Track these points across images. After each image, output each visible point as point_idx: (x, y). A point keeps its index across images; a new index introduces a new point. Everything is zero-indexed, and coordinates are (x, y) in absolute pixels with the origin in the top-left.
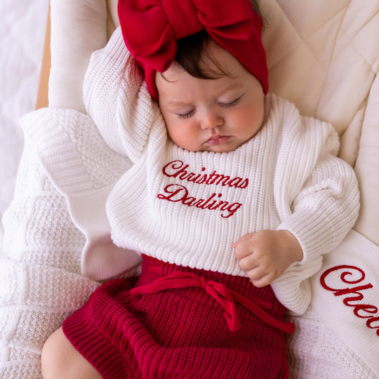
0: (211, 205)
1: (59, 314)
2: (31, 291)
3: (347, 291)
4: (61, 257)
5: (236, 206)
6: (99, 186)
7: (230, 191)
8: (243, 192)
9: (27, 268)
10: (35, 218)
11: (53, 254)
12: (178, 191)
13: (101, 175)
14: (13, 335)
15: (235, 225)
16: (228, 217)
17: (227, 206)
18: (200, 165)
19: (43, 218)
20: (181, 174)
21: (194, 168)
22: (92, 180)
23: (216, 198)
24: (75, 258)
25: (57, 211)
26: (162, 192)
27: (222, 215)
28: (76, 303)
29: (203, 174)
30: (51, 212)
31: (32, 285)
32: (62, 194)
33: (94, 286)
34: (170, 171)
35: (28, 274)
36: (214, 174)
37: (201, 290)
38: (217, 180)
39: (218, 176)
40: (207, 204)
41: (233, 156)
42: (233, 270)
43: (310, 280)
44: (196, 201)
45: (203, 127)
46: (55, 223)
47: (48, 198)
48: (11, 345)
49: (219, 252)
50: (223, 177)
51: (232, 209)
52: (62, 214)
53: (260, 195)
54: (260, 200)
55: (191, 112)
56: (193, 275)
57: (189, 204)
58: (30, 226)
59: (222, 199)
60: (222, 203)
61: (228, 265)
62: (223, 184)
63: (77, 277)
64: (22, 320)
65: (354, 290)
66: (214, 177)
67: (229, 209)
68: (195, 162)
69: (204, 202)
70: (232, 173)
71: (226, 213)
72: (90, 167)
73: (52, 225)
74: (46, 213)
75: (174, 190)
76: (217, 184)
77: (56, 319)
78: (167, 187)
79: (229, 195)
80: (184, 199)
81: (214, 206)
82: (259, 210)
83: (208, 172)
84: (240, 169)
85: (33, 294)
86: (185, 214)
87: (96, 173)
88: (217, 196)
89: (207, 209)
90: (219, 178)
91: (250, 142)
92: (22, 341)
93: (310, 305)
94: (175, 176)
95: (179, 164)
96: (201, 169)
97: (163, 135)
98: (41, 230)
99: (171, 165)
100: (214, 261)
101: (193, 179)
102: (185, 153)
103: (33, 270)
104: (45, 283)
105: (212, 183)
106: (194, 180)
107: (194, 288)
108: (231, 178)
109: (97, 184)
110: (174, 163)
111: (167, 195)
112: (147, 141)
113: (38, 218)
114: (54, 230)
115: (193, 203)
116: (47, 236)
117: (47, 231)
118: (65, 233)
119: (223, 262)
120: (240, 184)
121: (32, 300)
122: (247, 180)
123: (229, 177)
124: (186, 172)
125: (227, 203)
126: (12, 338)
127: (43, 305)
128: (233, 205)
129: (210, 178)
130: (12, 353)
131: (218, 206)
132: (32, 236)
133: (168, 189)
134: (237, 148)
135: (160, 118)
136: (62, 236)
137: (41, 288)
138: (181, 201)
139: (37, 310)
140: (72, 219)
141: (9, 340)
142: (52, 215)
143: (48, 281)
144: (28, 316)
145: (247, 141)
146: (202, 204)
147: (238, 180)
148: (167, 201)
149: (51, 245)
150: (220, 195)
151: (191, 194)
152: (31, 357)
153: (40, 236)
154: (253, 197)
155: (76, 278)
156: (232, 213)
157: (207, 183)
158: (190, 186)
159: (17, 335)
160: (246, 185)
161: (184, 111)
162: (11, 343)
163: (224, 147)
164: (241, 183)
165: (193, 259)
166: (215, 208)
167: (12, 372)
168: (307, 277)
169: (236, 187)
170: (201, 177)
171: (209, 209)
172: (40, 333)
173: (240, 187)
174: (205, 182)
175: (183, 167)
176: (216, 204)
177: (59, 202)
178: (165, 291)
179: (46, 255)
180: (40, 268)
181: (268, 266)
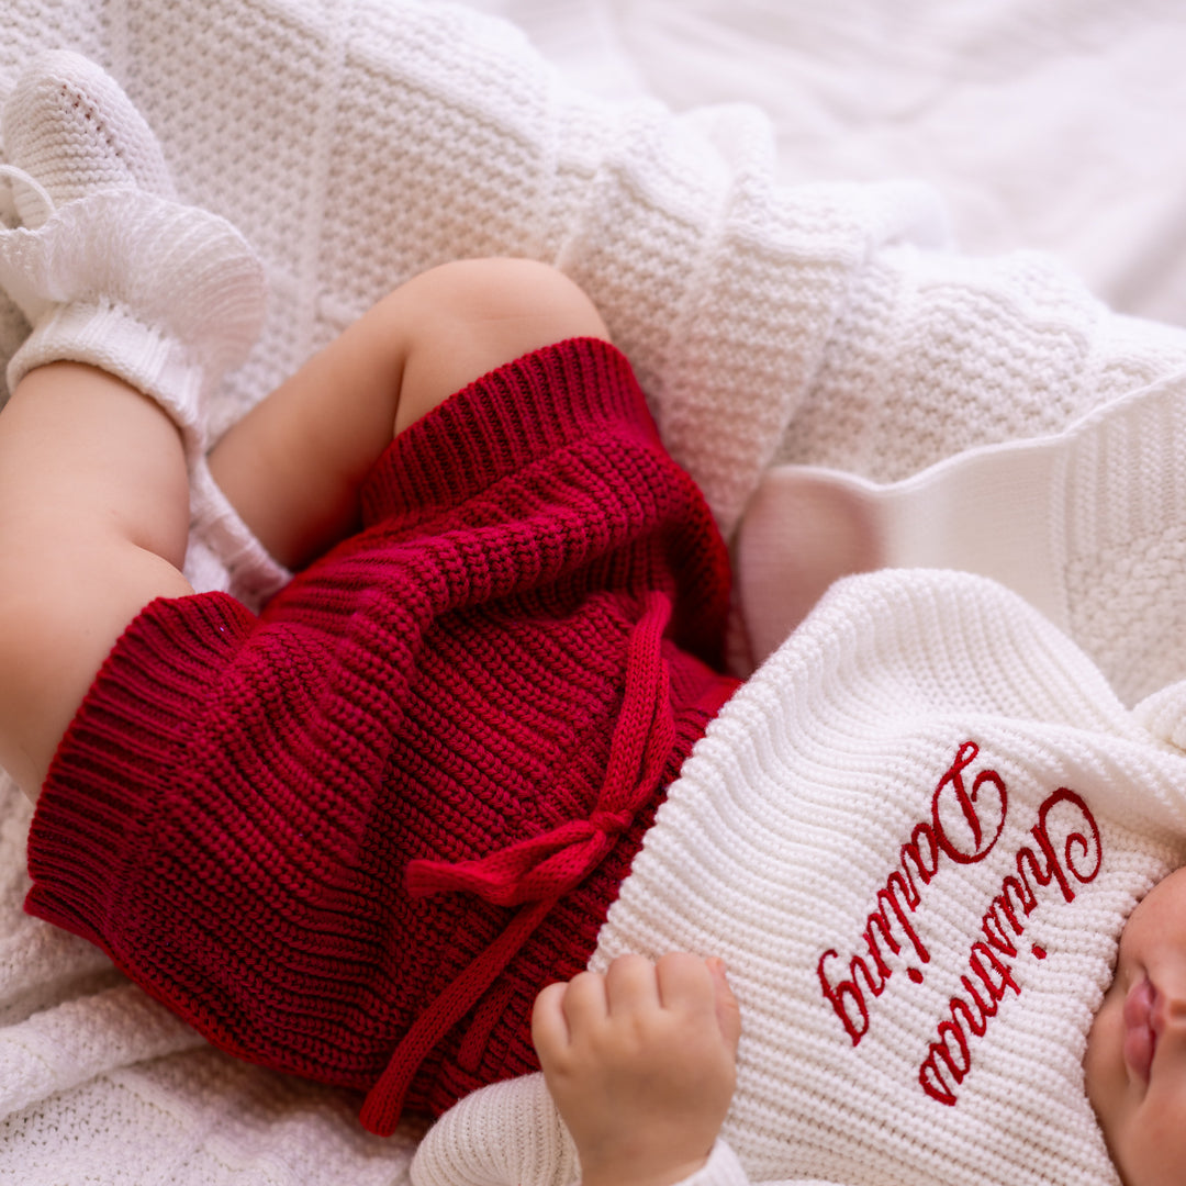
0: (885, 928)
1: (662, 361)
2: (757, 267)
4: (849, 400)
5: (857, 1019)
6: (1075, 580)
7: (923, 1016)
8: (906, 1066)
9: (838, 265)
10: (1008, 327)
11: (867, 368)
12: (974, 822)
13: (1116, 593)
14: (629, 191)
15: (784, 990)
16: (820, 971)
17: (863, 984)
18: (1060, 943)
19: (1003, 353)
20: (1042, 858)
21: (1051, 917)
22: (1108, 555)
23: (909, 956)
24: (833, 451)
25: (1016, 404)
26: (984, 761)
27: (832, 952)
28: (681, 427)
29: (1022, 943)
30: (1019, 382)
31: (775, 272)
33: (725, 506)
34: (1063, 821)
35: (817, 264)
36: (1008, 981)
38: (979, 985)
39: (997, 994)
40: (892, 916)
41: (1061, 1072)
42: (618, 933)
44: (919, 882)
46: (975, 388)
47: (1075, 378)
48: (601, 177)
49: (700, 902)
50: (990, 1012)
51: (848, 998)
52: (1000, 419)
53: (873, 1128)
54: (853, 1119)
57: (911, 849)
59: (899, 980)
60: (885, 971)
61: (642, 916)
62: (956, 1003)
63: (768, 442)
64: (673, 229)
66: (996, 978)
67: (850, 987)
69: (905, 907)
70: (994, 1050)
71: (838, 971)
72: (1155, 551)
73: (971, 377)
74: (1019, 364)
75: (980, 810)
76: (965, 980)
77: (648, 351)
78: (1001, 786)
80: (935, 834)
81: (879, 938)
82: (815, 1101)
83: (1023, 965)
84: (999, 1085)
85: (745, 271)
86: (875, 820)
87: (1129, 574)
88: (917, 962)
89: (873, 907)
90: (986, 996)
91: (1105, 1165)
92: (606, 217)
94: (1040, 833)
95: (1085, 865)
96: (1043, 939)
98: (959, 337)
99: (1088, 833)
100: (671, 867)
101: (1011, 900)
102: (1124, 898)
103: (826, 284)
104: (773, 321)
105: (975, 963)
106: (1004, 902)
108: (973, 1041)
109: (1086, 574)
110: (1092, 845)
111: (969, 774)
113: (1010, 335)
114: (950, 382)
115: (911, 863)
116: (935, 352)
117: (953, 356)
118: (931, 423)
119: (655, 902)
120: (942, 1065)
121: (726, 264)
122: (949, 1099)
123: (980, 1031)
124: (1044, 881)
125: (877, 992)
126: (623, 186)
127: (702, 303)
128: (863, 1011)
129: (996, 964)
130: (577, 182)
131: (874, 951)
132: (945, 303)
133: (988, 787)
134: (1093, 1106)
137: (758, 303)
138: (929, 818)
139: (691, 284)
140: (972, 452)
141: (618, 172)
142: (1008, 382)
143: (775, 331)
144: (679, 252)
145: (1113, 1154)
146: (900, 896)
147: (961, 1064)
148: (944, 768)
149: (898, 365)
150: (916, 976)
151: (949, 872)
152: (551, 243)
153: (939, 328)
154: (875, 1099)
155: (762, 439)
156: (834, 995)
157: (978, 945)
158: (984, 879)
159: (627, 205)
160: (929, 1090)
162: (610, 179)
164: (942, 1071)
165: (701, 796)
166: (869, 937)
167: (519, 172)
169: (933, 1047)
170: (1011, 933)
171: (872, 917)
172: (615, 282)
173: (930, 1062)
174: (984, 938)
175: (1068, 874)
176: (884, 947)
177: (1049, 412)
179: (870, 345)
180: (825, 309)
181: (596, 1047)
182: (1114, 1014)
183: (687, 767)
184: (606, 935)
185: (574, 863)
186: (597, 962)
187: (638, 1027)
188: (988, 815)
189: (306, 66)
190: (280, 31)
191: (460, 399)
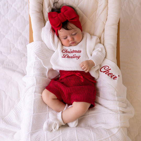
3: (106, 71)
4: (42, 74)
9: (36, 77)
10: (35, 66)
12: (66, 55)
14: (35, 92)
15: (80, 60)
21: (69, 50)
23: (75, 56)
25: (40, 64)
26: (63, 56)
28: (47, 84)
29: (71, 51)
31: (37, 81)
32: (40, 60)
33: (50, 80)
34: (64, 51)
35: (36, 78)
37: (75, 75)
39: (74, 51)
43: (98, 70)
44: (71, 57)
45: (70, 41)
46: (40, 67)
47: (37, 61)
48: (35, 94)
50: (75, 51)
54: (84, 55)
55: (66, 38)
56: (73, 72)
57: (69, 58)
58: (34, 68)
59: (76, 55)
60: (76, 56)
63: (46, 78)
64: (36, 88)
65: (107, 71)
67: (78, 57)
68: (69, 49)
71: (77, 58)
74: (37, 65)
76: (74, 53)
79: (77, 54)
80: (68, 57)
83: (72, 50)
84: (79, 49)
87: (47, 55)
89: (73, 58)
92: (37, 93)
93: (99, 76)
94: (65, 52)
95: (65, 50)
97: (61, 44)
106: (69, 53)
107: (73, 75)
109: (47, 57)
111: (64, 56)
112: (58, 46)
121: (38, 84)
122: (81, 51)
123: (77, 51)
124: (67, 51)
130: (35, 96)
132: (35, 70)
135: (60, 40)
136: (42, 70)
137: (39, 81)
139: (39, 86)
140: (44, 66)
143: (41, 80)
144: (38, 88)
148: (64, 58)
149: (40, 72)
150: (75, 55)
152: (40, 96)
153: (37, 70)
156: (79, 58)
157: (72, 53)
158: (68, 54)
161: (65, 38)
163: (75, 44)
164: (79, 52)
166: (75, 58)
167: (36, 100)
168: (97, 69)
172: (41, 91)
177: (40, 62)
178: (67, 77)
179: (39, 74)
180: (38, 77)
181: (88, 67)
182: (73, 45)
183: (70, 70)
184: (81, 71)
185: (79, 73)
186: (83, 71)
187: (86, 66)
188: (65, 55)
189: (35, 116)
190: (34, 119)
191: (54, 94)
